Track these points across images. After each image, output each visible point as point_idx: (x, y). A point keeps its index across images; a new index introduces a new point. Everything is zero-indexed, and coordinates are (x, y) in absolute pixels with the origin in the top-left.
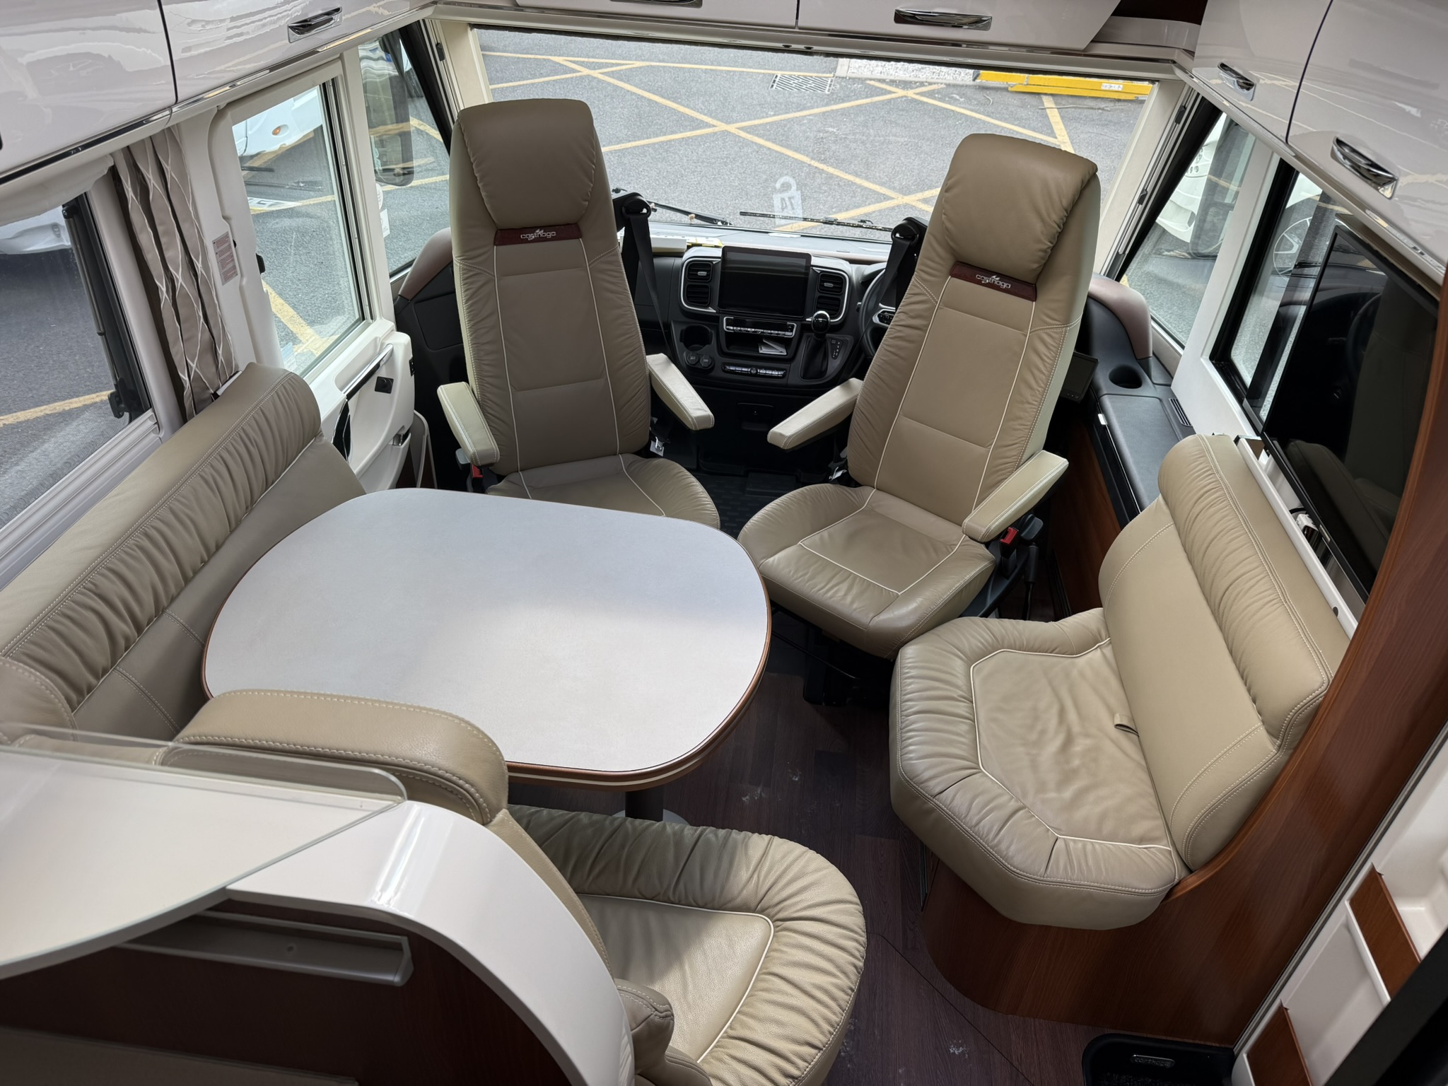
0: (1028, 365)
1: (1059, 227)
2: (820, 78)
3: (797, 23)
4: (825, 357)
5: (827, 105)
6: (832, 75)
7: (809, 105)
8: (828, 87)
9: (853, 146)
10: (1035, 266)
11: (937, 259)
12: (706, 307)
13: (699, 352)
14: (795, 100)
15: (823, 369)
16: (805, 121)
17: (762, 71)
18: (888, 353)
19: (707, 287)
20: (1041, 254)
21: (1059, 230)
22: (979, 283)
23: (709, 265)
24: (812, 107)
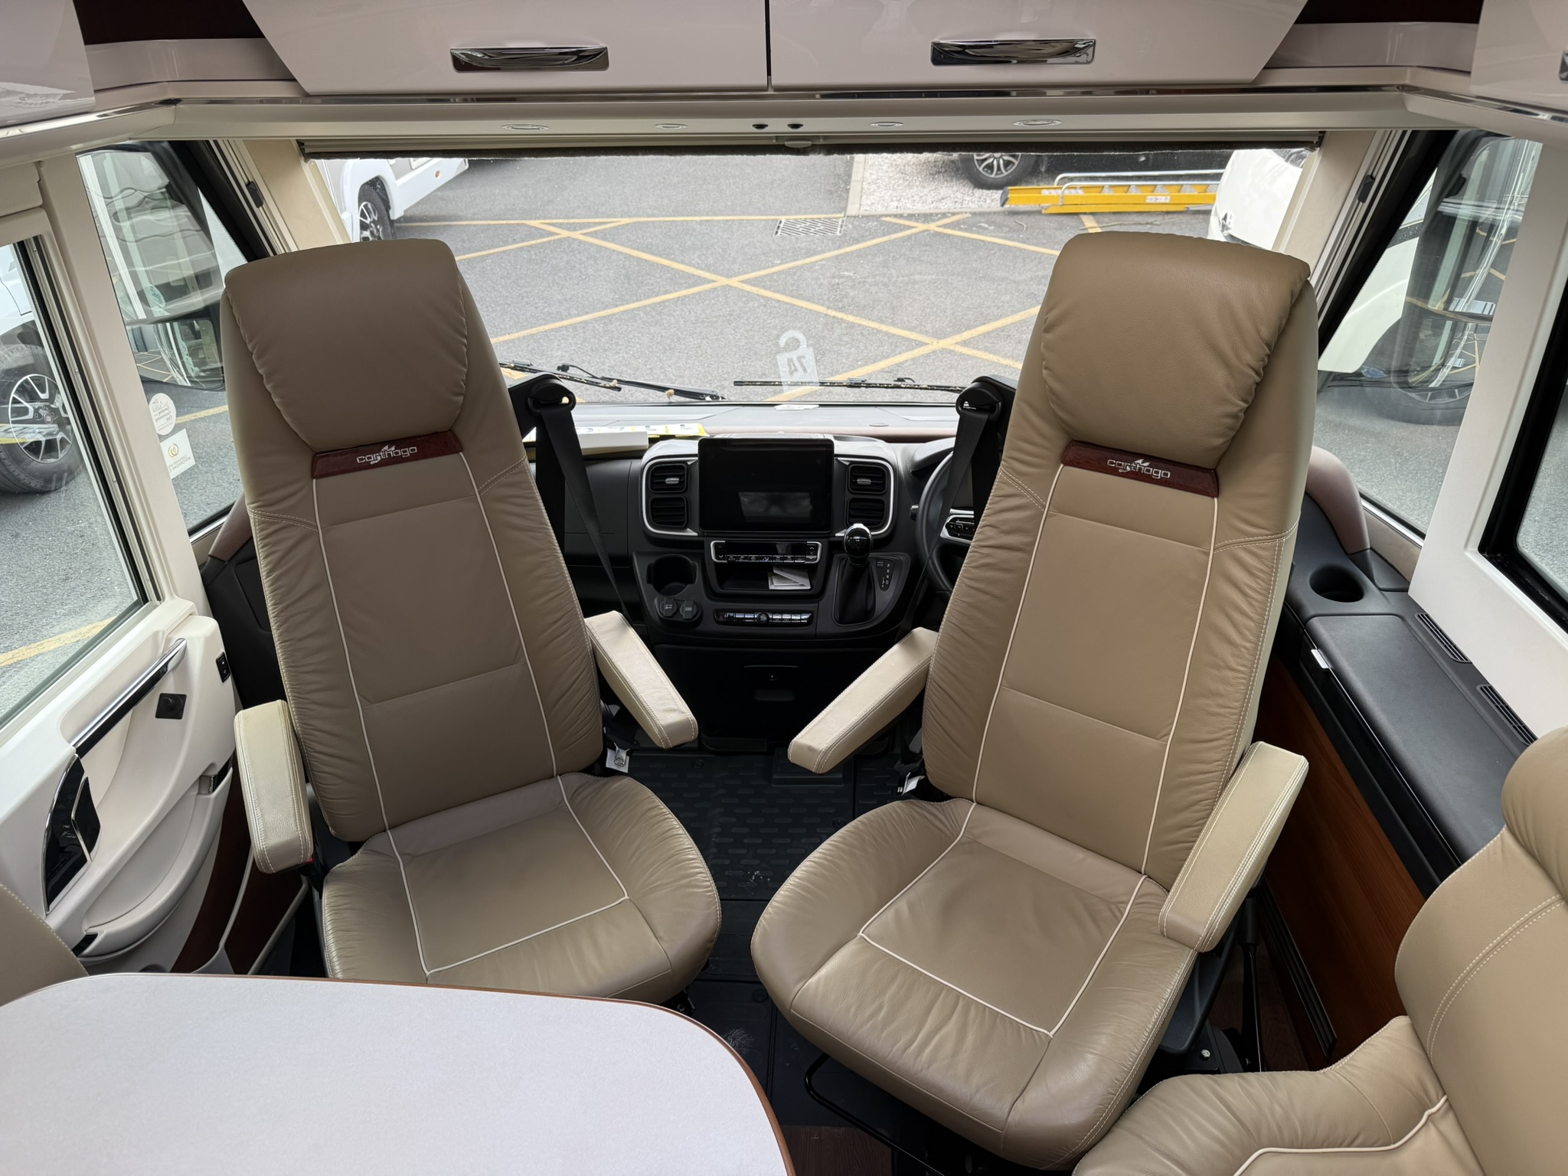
0: (1217, 602)
1: (1257, 373)
2: (829, 219)
3: (769, 81)
4: (870, 587)
5: (839, 247)
6: (842, 215)
7: (819, 249)
8: (839, 229)
9: (874, 289)
10: (1218, 441)
11: (1038, 439)
12: (683, 529)
13: (676, 596)
14: (803, 245)
15: (869, 607)
16: (817, 267)
18: (973, 591)
19: (681, 499)
20: (1229, 421)
21: (1258, 379)
22: (1114, 472)
23: (682, 468)
24: (823, 252)
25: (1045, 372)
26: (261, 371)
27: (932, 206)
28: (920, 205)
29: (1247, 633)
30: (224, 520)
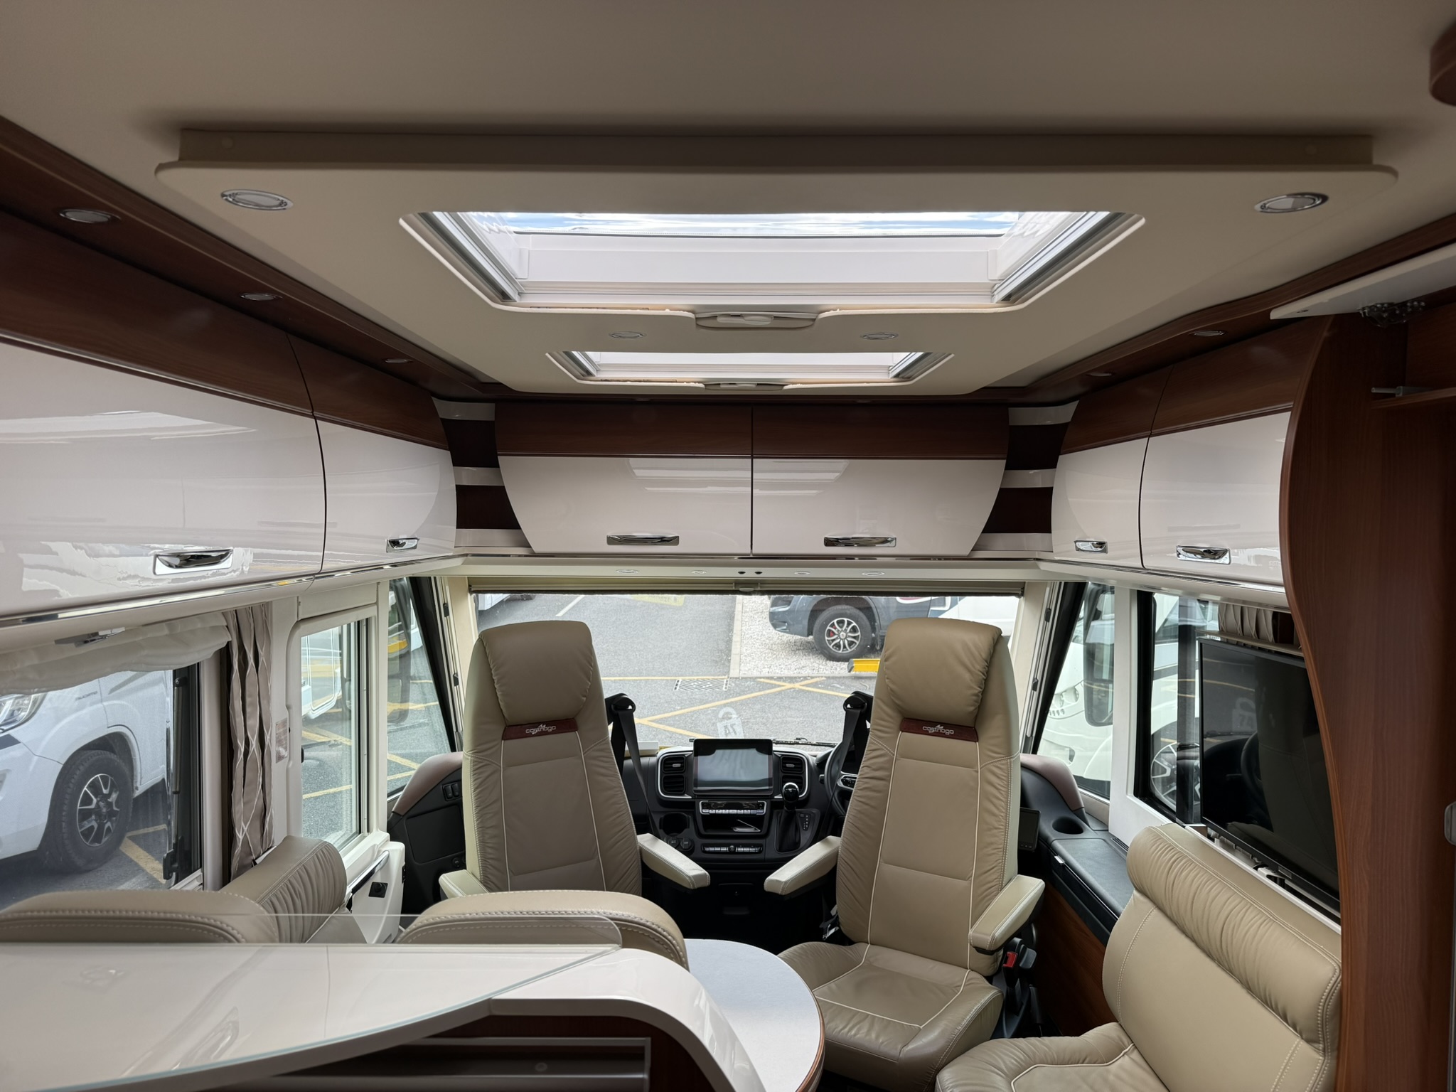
0: (986, 796)
1: (983, 674)
2: (717, 679)
3: (751, 551)
4: (797, 829)
5: (726, 698)
6: (726, 677)
7: (710, 699)
8: (724, 686)
10: (972, 709)
11: (887, 718)
12: (682, 795)
13: (678, 836)
14: (697, 697)
15: (797, 840)
16: (709, 712)
17: (665, 678)
18: (860, 804)
19: (682, 777)
20: (975, 698)
21: (985, 678)
22: (927, 733)
23: (682, 758)
24: (713, 701)
25: (887, 681)
26: (494, 678)
27: (795, 672)
28: (786, 671)
29: (1001, 808)
30: (401, 794)
